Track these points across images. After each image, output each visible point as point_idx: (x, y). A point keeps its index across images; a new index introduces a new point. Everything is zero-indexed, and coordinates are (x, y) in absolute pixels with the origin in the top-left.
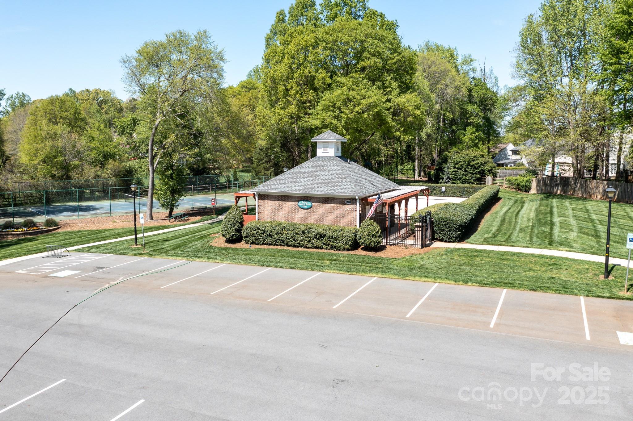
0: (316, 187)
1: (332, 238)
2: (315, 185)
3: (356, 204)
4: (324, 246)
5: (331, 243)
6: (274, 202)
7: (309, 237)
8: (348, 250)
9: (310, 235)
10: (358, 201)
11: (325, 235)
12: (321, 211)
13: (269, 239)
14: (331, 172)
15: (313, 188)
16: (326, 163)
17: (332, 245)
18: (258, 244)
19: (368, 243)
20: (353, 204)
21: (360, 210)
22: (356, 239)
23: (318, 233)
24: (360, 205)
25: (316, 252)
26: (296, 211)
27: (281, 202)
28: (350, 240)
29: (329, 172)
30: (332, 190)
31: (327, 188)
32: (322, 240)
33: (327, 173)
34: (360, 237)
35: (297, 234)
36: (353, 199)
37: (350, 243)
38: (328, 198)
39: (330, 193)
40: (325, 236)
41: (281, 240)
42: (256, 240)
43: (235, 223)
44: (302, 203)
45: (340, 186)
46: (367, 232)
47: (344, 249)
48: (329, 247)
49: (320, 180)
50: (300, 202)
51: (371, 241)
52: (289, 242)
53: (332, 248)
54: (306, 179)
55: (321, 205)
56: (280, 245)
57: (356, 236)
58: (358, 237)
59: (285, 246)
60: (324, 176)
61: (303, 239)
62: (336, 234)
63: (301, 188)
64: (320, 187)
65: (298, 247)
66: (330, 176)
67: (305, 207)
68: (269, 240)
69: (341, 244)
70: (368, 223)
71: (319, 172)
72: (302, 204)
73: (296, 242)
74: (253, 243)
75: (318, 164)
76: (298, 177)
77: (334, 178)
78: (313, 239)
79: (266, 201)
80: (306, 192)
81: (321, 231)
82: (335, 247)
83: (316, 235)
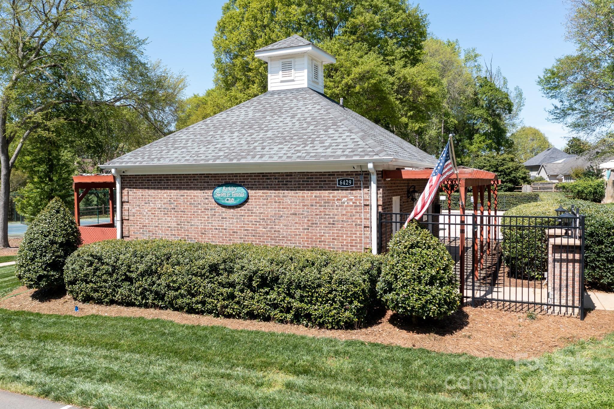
0: (259, 149)
1: (298, 287)
2: (256, 144)
3: (368, 186)
4: (276, 313)
5: (296, 304)
6: (156, 192)
7: (232, 285)
8: (349, 326)
9: (234, 277)
10: (374, 177)
11: (277, 278)
12: (271, 211)
13: (124, 290)
14: (299, 115)
15: (249, 151)
16: (287, 101)
17: (297, 309)
18: (99, 302)
19: (417, 305)
20: (359, 188)
21: (381, 203)
22: (373, 291)
23: (255, 273)
24: (378, 188)
25: (250, 333)
26: (209, 213)
27: (174, 193)
28: (355, 296)
29: (293, 117)
30: (299, 151)
31: (286, 148)
32: (267, 293)
33: (289, 119)
34: (389, 284)
35: (196, 275)
36: (357, 174)
37: (356, 303)
38: (290, 174)
39: (295, 159)
40: (276, 280)
41: (157, 293)
42: (96, 291)
43: (45, 247)
44: (222, 192)
45: (322, 142)
46: (412, 269)
47: (338, 323)
48: (289, 316)
49: (270, 134)
50: (218, 190)
51: (429, 297)
52: (176, 297)
53: (298, 318)
54: (236, 134)
55: (272, 193)
56: (155, 306)
57: (373, 281)
58: (380, 285)
59: (166, 308)
60: (281, 124)
61: (214, 290)
62: (312, 274)
63: (221, 153)
64: (267, 149)
65: (201, 313)
66: (297, 123)
67: (232, 202)
68: (127, 293)
69: (327, 307)
70: (414, 238)
71: (268, 118)
72: (224, 195)
73: (194, 300)
74: (87, 299)
75: (269, 103)
76: (219, 132)
77: (305, 125)
78: (242, 291)
79: (139, 192)
80: (232, 160)
81: (264, 266)
82: (308, 316)
83: (251, 279)
